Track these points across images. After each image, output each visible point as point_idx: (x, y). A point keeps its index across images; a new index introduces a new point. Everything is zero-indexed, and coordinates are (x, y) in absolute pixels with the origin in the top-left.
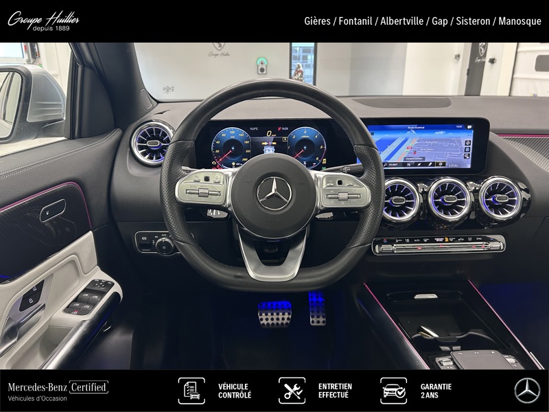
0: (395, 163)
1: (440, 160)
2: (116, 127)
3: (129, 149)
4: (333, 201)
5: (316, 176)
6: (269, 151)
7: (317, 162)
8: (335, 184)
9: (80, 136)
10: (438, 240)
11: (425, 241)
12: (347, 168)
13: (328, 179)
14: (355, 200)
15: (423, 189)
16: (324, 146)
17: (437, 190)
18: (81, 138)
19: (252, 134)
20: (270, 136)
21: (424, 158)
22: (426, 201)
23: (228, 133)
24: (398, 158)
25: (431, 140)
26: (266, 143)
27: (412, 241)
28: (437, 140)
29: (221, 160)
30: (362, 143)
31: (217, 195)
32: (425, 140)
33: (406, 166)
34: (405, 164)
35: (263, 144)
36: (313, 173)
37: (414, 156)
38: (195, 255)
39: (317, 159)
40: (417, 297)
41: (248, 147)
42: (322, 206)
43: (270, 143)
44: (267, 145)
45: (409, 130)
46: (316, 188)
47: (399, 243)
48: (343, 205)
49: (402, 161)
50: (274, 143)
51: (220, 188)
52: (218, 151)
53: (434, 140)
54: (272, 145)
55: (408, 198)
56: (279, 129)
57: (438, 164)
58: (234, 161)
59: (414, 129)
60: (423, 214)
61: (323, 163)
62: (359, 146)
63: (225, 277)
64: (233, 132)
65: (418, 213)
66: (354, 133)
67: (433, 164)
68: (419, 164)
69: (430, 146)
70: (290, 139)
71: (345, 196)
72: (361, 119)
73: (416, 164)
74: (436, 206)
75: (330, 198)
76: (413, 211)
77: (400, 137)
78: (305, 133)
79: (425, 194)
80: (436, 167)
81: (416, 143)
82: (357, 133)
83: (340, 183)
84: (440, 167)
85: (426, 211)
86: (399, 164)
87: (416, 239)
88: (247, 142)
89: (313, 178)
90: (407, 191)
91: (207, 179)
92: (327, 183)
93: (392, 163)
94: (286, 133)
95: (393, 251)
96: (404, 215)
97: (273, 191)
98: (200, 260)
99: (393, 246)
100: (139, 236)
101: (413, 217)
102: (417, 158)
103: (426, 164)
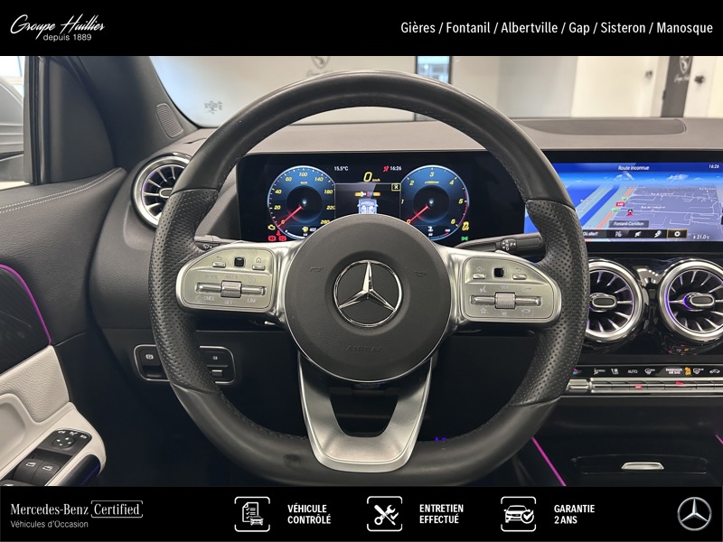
0: (594, 231)
1: (676, 227)
2: (116, 166)
3: (130, 203)
4: (484, 309)
5: (450, 258)
6: (368, 208)
7: (453, 227)
8: (488, 276)
9: (49, 180)
10: (671, 371)
11: (649, 373)
12: (508, 240)
13: (476, 263)
14: (529, 309)
15: (650, 279)
16: (465, 199)
17: (676, 284)
18: (50, 183)
19: (339, 177)
20: (369, 181)
21: (646, 223)
22: (654, 301)
23: (295, 175)
24: (599, 222)
25: (661, 191)
26: (362, 194)
27: (623, 373)
28: (671, 191)
29: (283, 222)
30: (544, 195)
31: (258, 293)
32: (649, 190)
33: (614, 236)
34: (611, 234)
35: (357, 194)
36: (445, 252)
37: (629, 218)
38: (210, 412)
39: (453, 221)
40: (627, 466)
41: (330, 200)
42: (463, 318)
43: (371, 194)
44: (364, 197)
45: (621, 172)
46: (452, 281)
47: (600, 375)
48: (504, 317)
49: (607, 228)
50: (377, 194)
51: (265, 278)
52: (278, 207)
53: (666, 191)
54: (373, 197)
55: (620, 297)
56: (386, 169)
57: (672, 234)
58: (306, 225)
59: (629, 171)
60: (649, 325)
61: (464, 229)
62: (538, 202)
63: (268, 458)
64: (305, 175)
65: (639, 325)
66: (528, 176)
67: (664, 234)
68: (637, 234)
69: (658, 202)
70: (405, 187)
71: (510, 299)
72: (546, 152)
73: (632, 234)
74: (674, 311)
75: (479, 303)
76: (631, 322)
77: (603, 185)
78: (432, 175)
79: (652, 288)
80: (668, 240)
81: (633, 195)
82: (534, 176)
83: (499, 273)
84: (676, 240)
85: (655, 321)
86: (602, 233)
87: (631, 368)
88: (329, 192)
89: (445, 261)
90: (620, 283)
91: (239, 263)
92: (473, 272)
93: (589, 231)
94: (398, 177)
95: (589, 390)
96: (613, 329)
97: (366, 289)
98: (219, 423)
99: (589, 380)
100: (142, 352)
101: (630, 333)
102: (634, 224)
103: (651, 233)
